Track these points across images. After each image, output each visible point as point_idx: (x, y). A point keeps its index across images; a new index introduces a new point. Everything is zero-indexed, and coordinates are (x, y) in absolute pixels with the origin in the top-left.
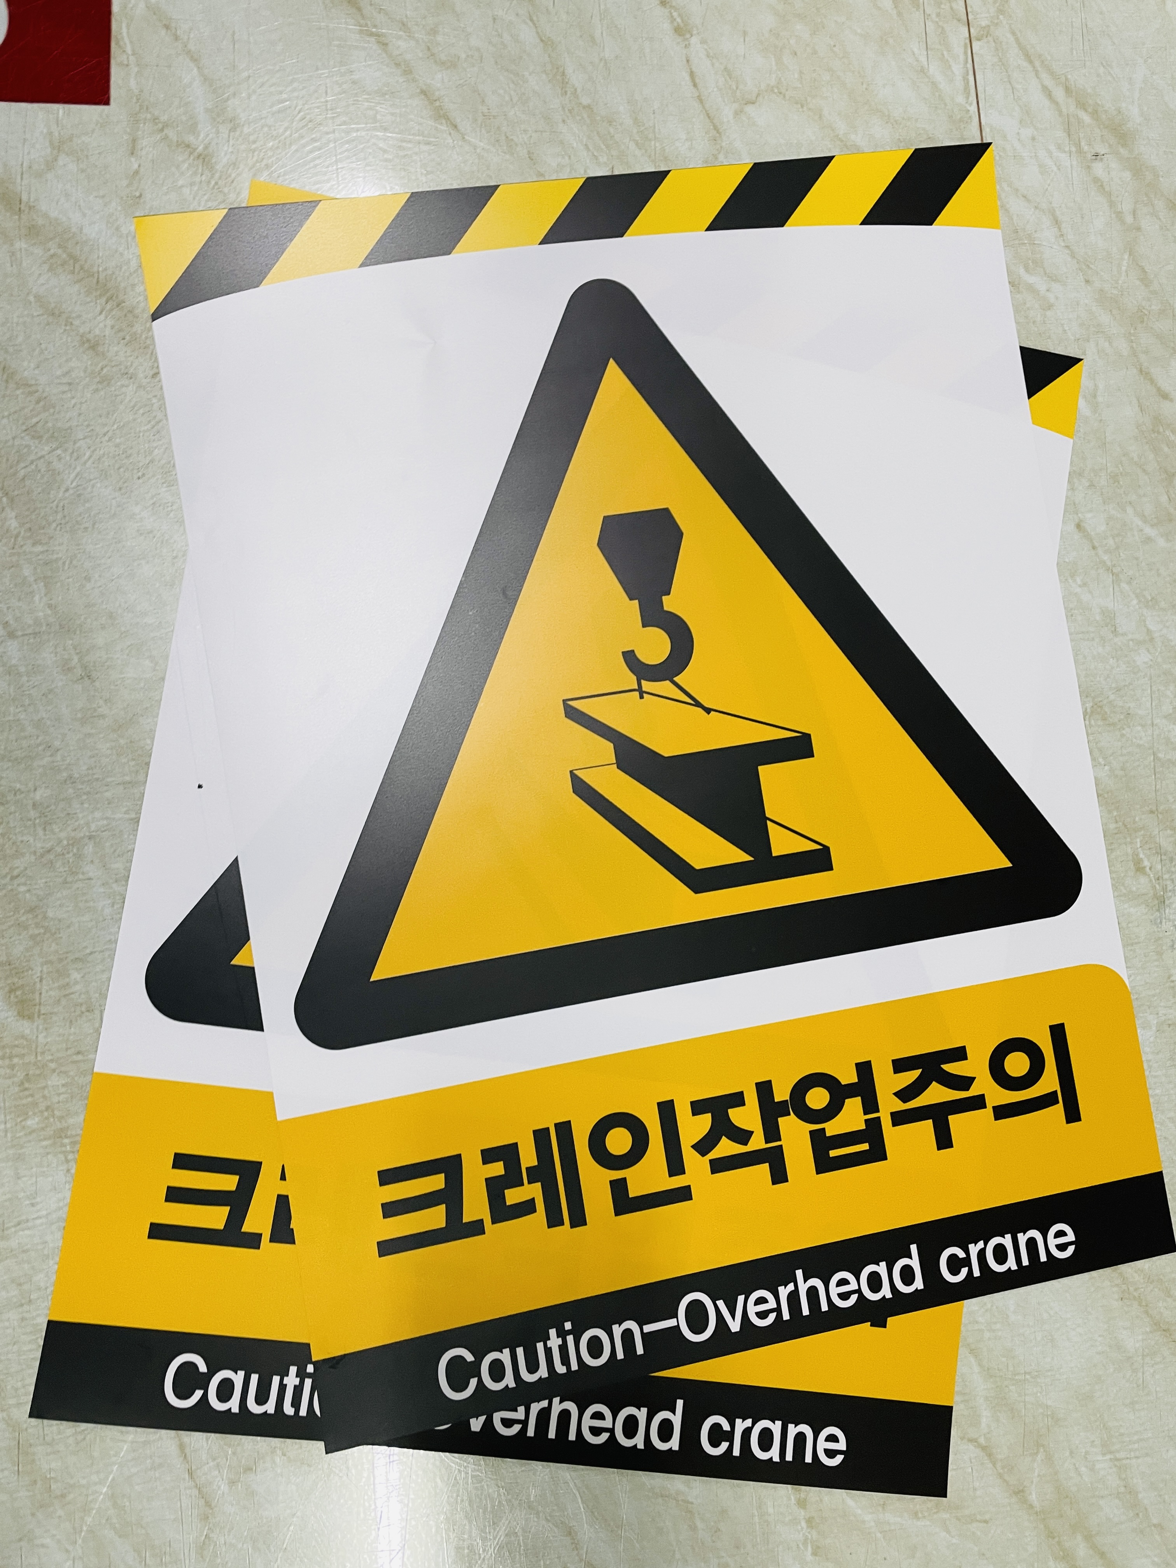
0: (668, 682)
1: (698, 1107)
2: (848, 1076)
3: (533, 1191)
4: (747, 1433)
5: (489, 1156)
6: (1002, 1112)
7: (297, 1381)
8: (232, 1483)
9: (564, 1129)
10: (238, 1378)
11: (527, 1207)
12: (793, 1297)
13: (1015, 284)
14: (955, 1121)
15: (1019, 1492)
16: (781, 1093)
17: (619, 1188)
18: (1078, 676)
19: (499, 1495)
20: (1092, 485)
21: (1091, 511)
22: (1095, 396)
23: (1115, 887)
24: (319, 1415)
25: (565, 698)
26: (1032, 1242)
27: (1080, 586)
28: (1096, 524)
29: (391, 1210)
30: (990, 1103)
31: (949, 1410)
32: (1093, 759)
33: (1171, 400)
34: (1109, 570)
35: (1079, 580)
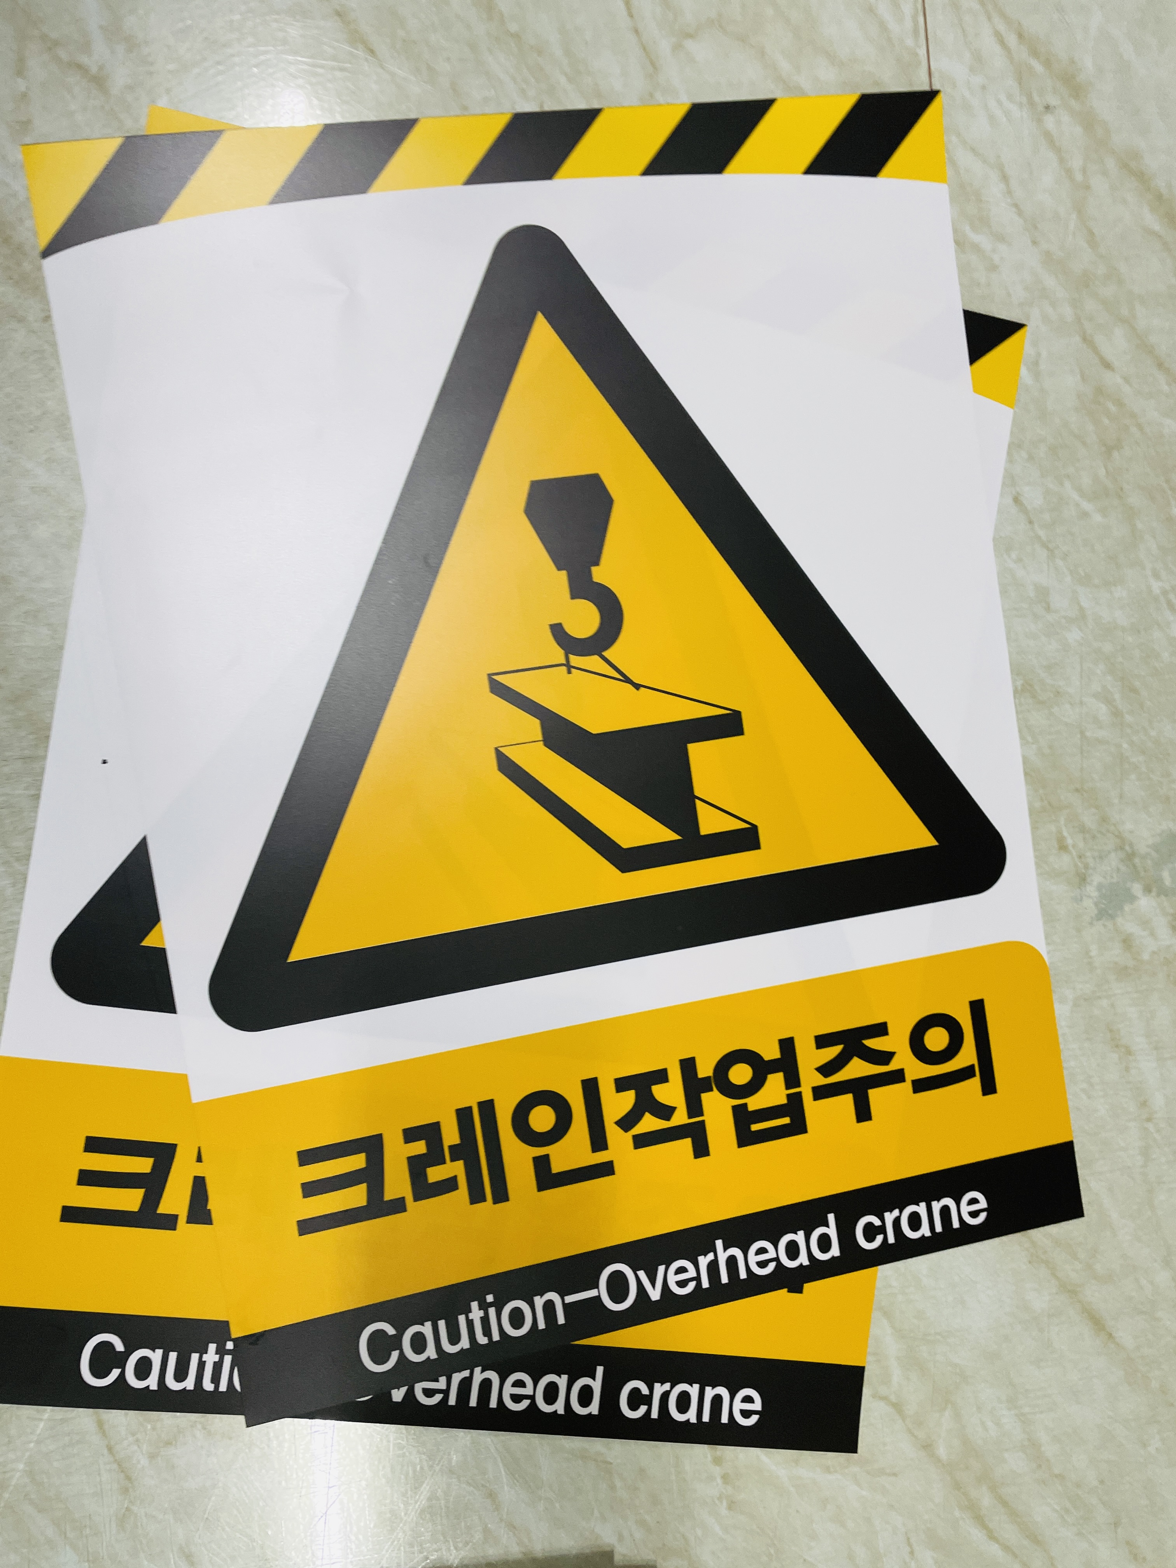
0: (596, 658)
1: (622, 1084)
2: (772, 1052)
3: (456, 1169)
4: (665, 1396)
5: (410, 1135)
6: (920, 1086)
7: (216, 1358)
8: (152, 1457)
9: (487, 1108)
10: (156, 1357)
11: (450, 1185)
12: (713, 1267)
13: (960, 243)
14: (875, 1095)
15: (927, 1447)
16: (705, 1070)
17: (542, 1164)
18: (1010, 653)
19: (421, 1460)
20: (1031, 458)
21: (1028, 484)
22: (1037, 364)
23: (1038, 865)
24: (239, 1390)
25: (490, 672)
26: (945, 1211)
27: (1015, 562)
28: (1034, 497)
29: (310, 1189)
30: (910, 1076)
31: (861, 1370)
32: (1022, 738)
33: (1113, 370)
34: (1045, 546)
35: (1014, 555)
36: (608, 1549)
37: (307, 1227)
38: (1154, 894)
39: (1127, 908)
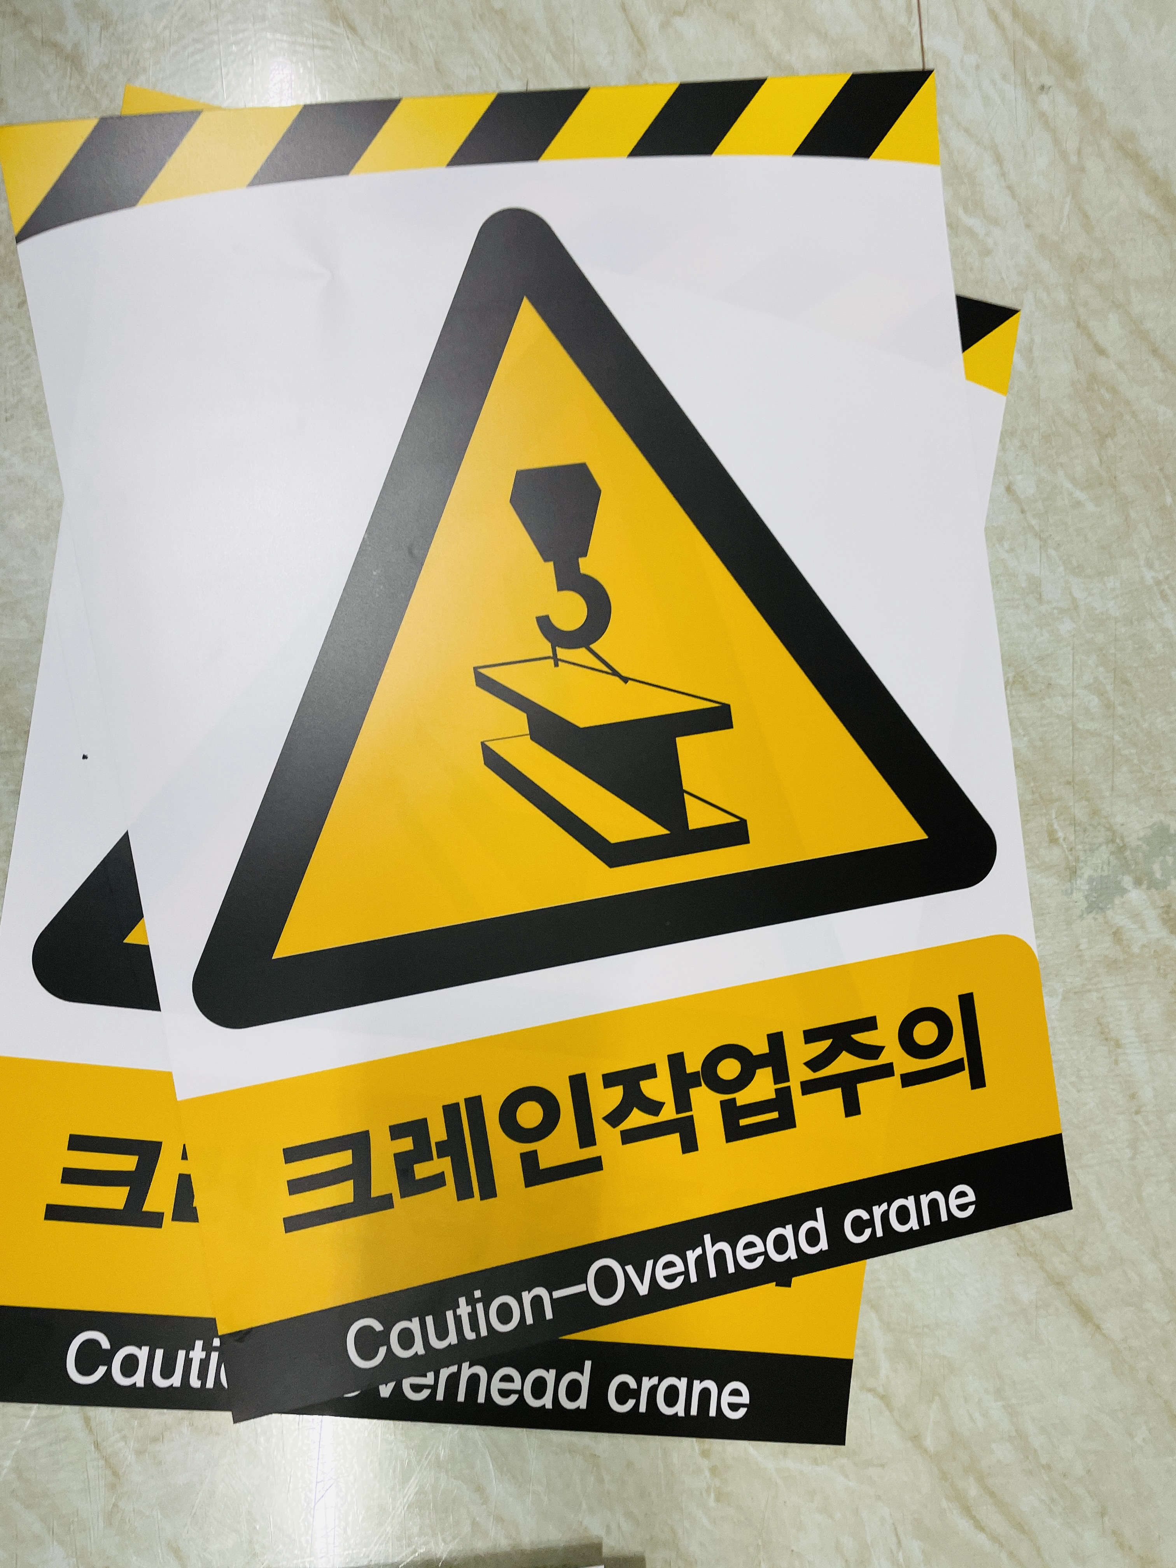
0: (583, 650)
1: (610, 1080)
2: (759, 1047)
3: (443, 1165)
4: (653, 1390)
5: (397, 1132)
6: (909, 1080)
7: (203, 1355)
8: (139, 1453)
9: (475, 1104)
10: (142, 1354)
11: (437, 1181)
12: (701, 1262)
13: (953, 226)
14: (863, 1089)
15: (915, 1439)
16: (693, 1065)
17: (529, 1161)
18: (1001, 645)
19: (409, 1455)
20: (1024, 446)
21: (1021, 473)
22: (1031, 350)
23: (1028, 858)
24: (226, 1386)
25: (476, 665)
26: (934, 1204)
27: (1007, 552)
28: (1026, 486)
29: (297, 1186)
30: (898, 1071)
31: (849, 1363)
32: (1013, 730)
33: (1107, 356)
34: (1036, 535)
35: (1006, 545)
36: (596, 1541)
37: (293, 1224)
38: (1144, 886)
39: (1117, 901)
